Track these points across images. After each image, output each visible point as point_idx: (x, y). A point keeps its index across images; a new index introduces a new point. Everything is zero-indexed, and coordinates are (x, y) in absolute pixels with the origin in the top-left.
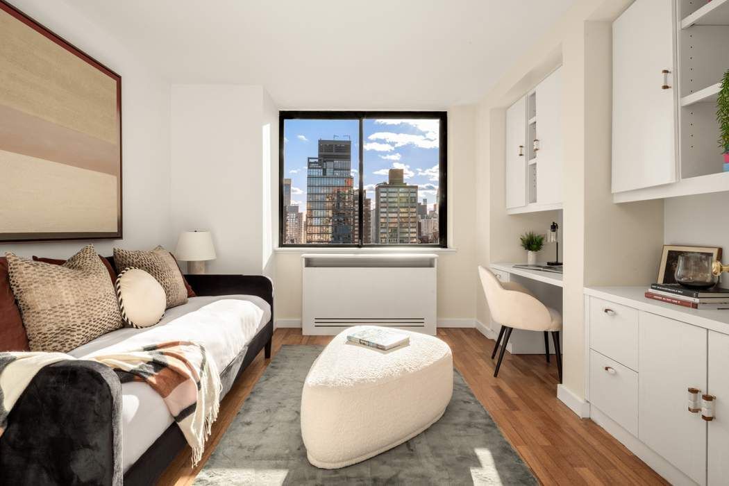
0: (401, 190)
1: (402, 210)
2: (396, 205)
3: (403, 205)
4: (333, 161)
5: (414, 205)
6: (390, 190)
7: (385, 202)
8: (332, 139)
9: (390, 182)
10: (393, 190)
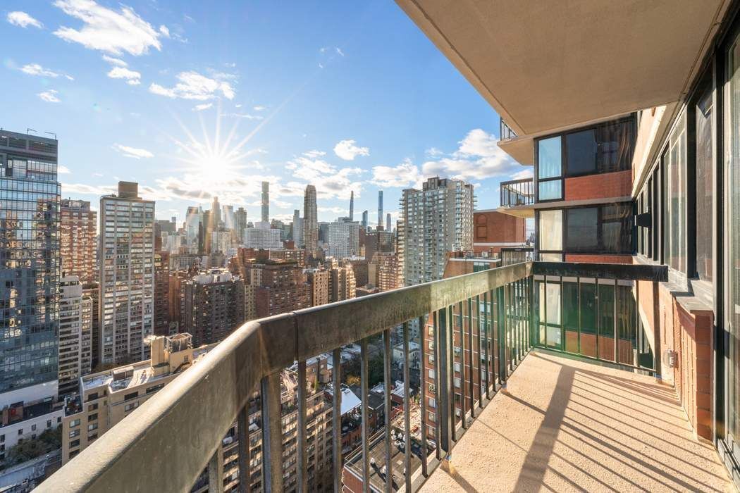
0: (133, 204)
1: (135, 225)
2: (128, 219)
3: (137, 220)
4: (26, 160)
5: (151, 220)
6: (119, 203)
7: (113, 216)
8: (25, 133)
9: (120, 194)
10: (124, 203)
